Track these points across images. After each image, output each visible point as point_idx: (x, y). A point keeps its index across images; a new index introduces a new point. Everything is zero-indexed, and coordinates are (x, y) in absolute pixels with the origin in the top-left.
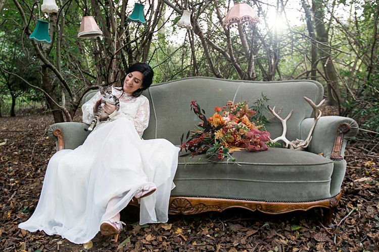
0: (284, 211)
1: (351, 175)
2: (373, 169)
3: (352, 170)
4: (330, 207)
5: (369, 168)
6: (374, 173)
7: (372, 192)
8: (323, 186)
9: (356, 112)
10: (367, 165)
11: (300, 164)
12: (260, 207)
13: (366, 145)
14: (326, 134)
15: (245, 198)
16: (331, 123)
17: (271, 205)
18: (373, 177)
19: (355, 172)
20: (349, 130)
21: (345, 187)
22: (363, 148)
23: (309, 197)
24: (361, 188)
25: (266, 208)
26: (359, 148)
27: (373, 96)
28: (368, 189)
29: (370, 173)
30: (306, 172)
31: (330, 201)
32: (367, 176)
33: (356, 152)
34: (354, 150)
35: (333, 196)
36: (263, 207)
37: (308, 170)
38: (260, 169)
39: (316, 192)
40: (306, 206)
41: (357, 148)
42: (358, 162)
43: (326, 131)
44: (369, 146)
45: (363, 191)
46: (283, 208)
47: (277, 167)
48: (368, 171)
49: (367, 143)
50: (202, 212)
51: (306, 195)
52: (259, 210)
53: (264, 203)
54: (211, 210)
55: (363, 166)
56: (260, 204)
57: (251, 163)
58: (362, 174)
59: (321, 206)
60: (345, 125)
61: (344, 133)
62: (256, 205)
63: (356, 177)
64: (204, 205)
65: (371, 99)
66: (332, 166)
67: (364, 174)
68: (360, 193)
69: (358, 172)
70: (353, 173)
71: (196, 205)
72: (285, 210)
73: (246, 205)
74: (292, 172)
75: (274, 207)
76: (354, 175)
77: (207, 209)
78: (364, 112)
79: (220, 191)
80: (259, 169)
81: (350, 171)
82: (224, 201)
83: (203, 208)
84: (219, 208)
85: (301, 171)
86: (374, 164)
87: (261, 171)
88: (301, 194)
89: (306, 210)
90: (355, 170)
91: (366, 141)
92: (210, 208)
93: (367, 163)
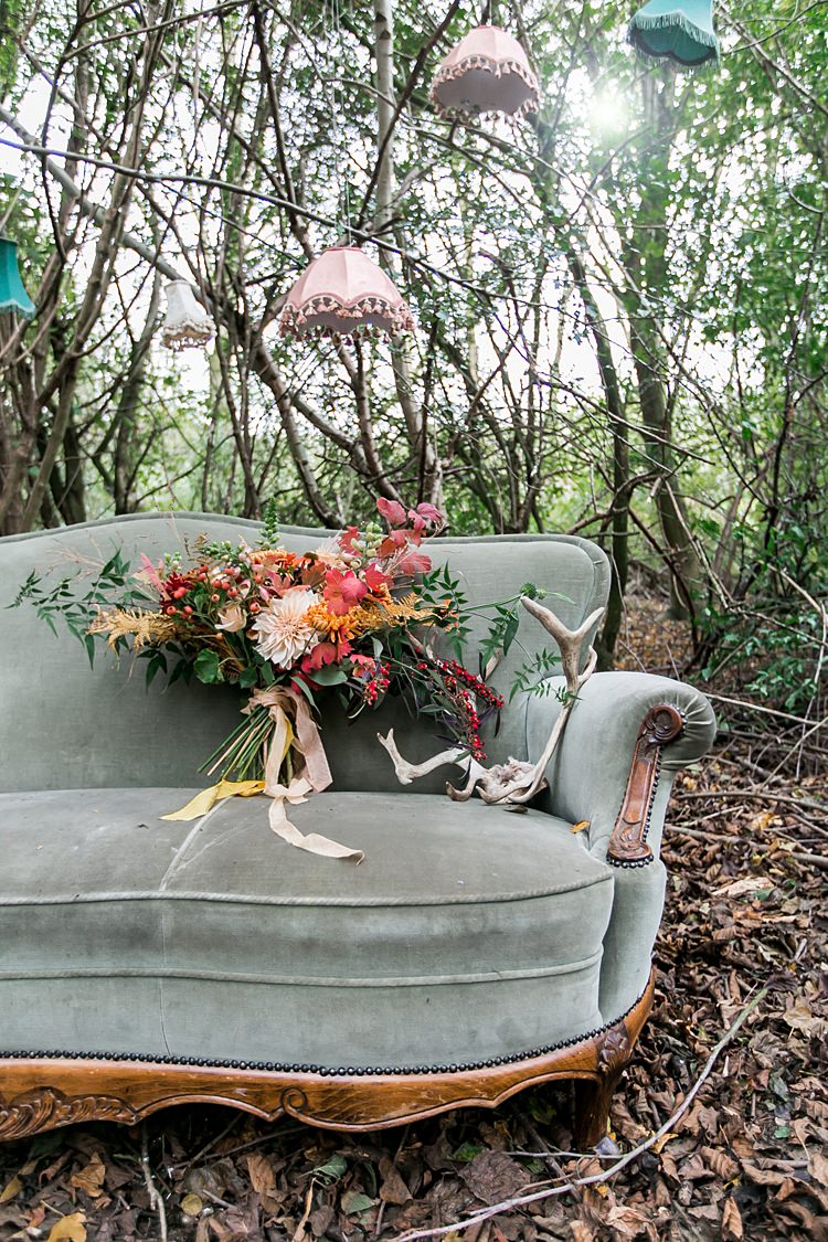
0: (400, 1116)
1: (706, 866)
2: (773, 847)
3: (710, 849)
4: (599, 1071)
5: (761, 841)
6: (777, 860)
7: (769, 943)
8: (567, 988)
9: (733, 643)
10: (758, 830)
11: (472, 898)
12: (299, 1102)
13: (757, 752)
14: (602, 743)
15: (238, 1058)
16: (618, 704)
17: (344, 1091)
18: (774, 875)
19: (718, 856)
20: (679, 736)
21: (682, 928)
22: (748, 762)
23: (509, 1045)
24: (734, 929)
25: (323, 1104)
26: (738, 762)
27: (780, 596)
28: (756, 933)
29: (764, 860)
30: (496, 932)
31: (599, 1047)
32: (757, 873)
33: (729, 774)
34: (723, 766)
35: (612, 1018)
36: (311, 1100)
37: (503, 924)
38: (299, 926)
39: (539, 1020)
40: (492, 1087)
41: (733, 759)
42: (729, 817)
43: (602, 733)
44: (767, 753)
45: (739, 940)
46: (397, 1103)
47: (373, 916)
48: (760, 853)
49: (759, 746)
50: (46, 1127)
51: (495, 1038)
52: (293, 1112)
53: (317, 1077)
54: (88, 1117)
55: (744, 832)
56: (299, 1087)
57: (264, 898)
58: (741, 864)
59: (562, 1075)
60: (666, 712)
61: (665, 745)
62: (284, 1091)
63: (722, 878)
64: (60, 1095)
65: (773, 604)
66: (605, 893)
67: (745, 866)
68: (729, 952)
69: (729, 857)
70: (714, 861)
71: (20, 1096)
72: (404, 1109)
73: (239, 1091)
74: (435, 939)
75: (358, 1098)
76: (715, 869)
77: (72, 1112)
78: (755, 646)
79: (126, 1028)
80: (294, 924)
81: (705, 853)
82: (147, 1076)
83: (54, 1107)
84: (125, 1104)
85: (475, 930)
86: (780, 822)
87: (304, 934)
88: (473, 1034)
89: (492, 1104)
90: (721, 850)
91: (758, 739)
92: (86, 1107)
93: (759, 821)
